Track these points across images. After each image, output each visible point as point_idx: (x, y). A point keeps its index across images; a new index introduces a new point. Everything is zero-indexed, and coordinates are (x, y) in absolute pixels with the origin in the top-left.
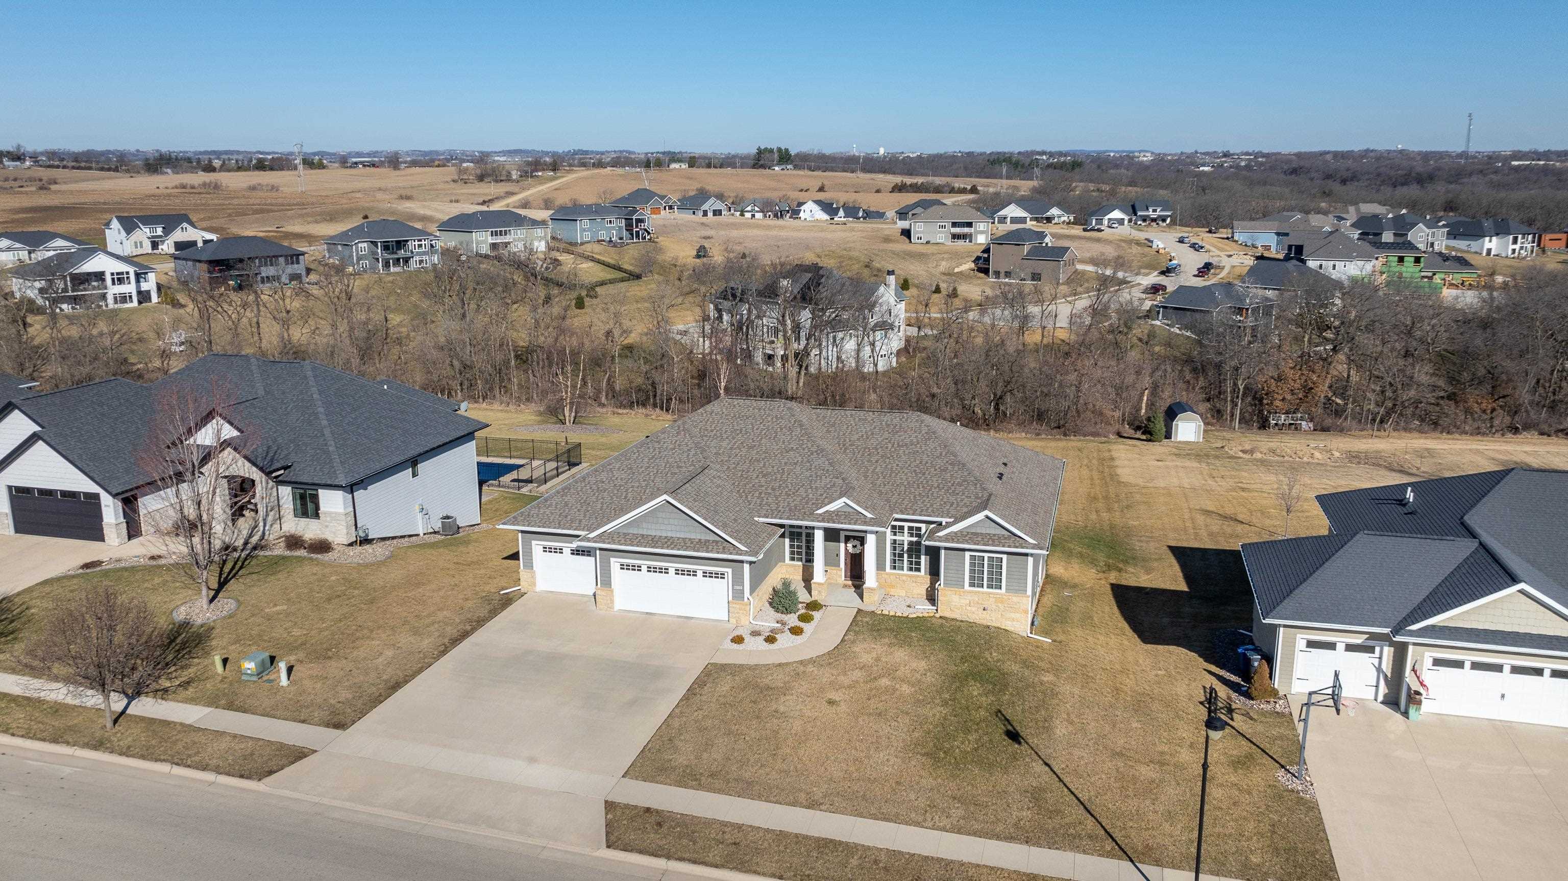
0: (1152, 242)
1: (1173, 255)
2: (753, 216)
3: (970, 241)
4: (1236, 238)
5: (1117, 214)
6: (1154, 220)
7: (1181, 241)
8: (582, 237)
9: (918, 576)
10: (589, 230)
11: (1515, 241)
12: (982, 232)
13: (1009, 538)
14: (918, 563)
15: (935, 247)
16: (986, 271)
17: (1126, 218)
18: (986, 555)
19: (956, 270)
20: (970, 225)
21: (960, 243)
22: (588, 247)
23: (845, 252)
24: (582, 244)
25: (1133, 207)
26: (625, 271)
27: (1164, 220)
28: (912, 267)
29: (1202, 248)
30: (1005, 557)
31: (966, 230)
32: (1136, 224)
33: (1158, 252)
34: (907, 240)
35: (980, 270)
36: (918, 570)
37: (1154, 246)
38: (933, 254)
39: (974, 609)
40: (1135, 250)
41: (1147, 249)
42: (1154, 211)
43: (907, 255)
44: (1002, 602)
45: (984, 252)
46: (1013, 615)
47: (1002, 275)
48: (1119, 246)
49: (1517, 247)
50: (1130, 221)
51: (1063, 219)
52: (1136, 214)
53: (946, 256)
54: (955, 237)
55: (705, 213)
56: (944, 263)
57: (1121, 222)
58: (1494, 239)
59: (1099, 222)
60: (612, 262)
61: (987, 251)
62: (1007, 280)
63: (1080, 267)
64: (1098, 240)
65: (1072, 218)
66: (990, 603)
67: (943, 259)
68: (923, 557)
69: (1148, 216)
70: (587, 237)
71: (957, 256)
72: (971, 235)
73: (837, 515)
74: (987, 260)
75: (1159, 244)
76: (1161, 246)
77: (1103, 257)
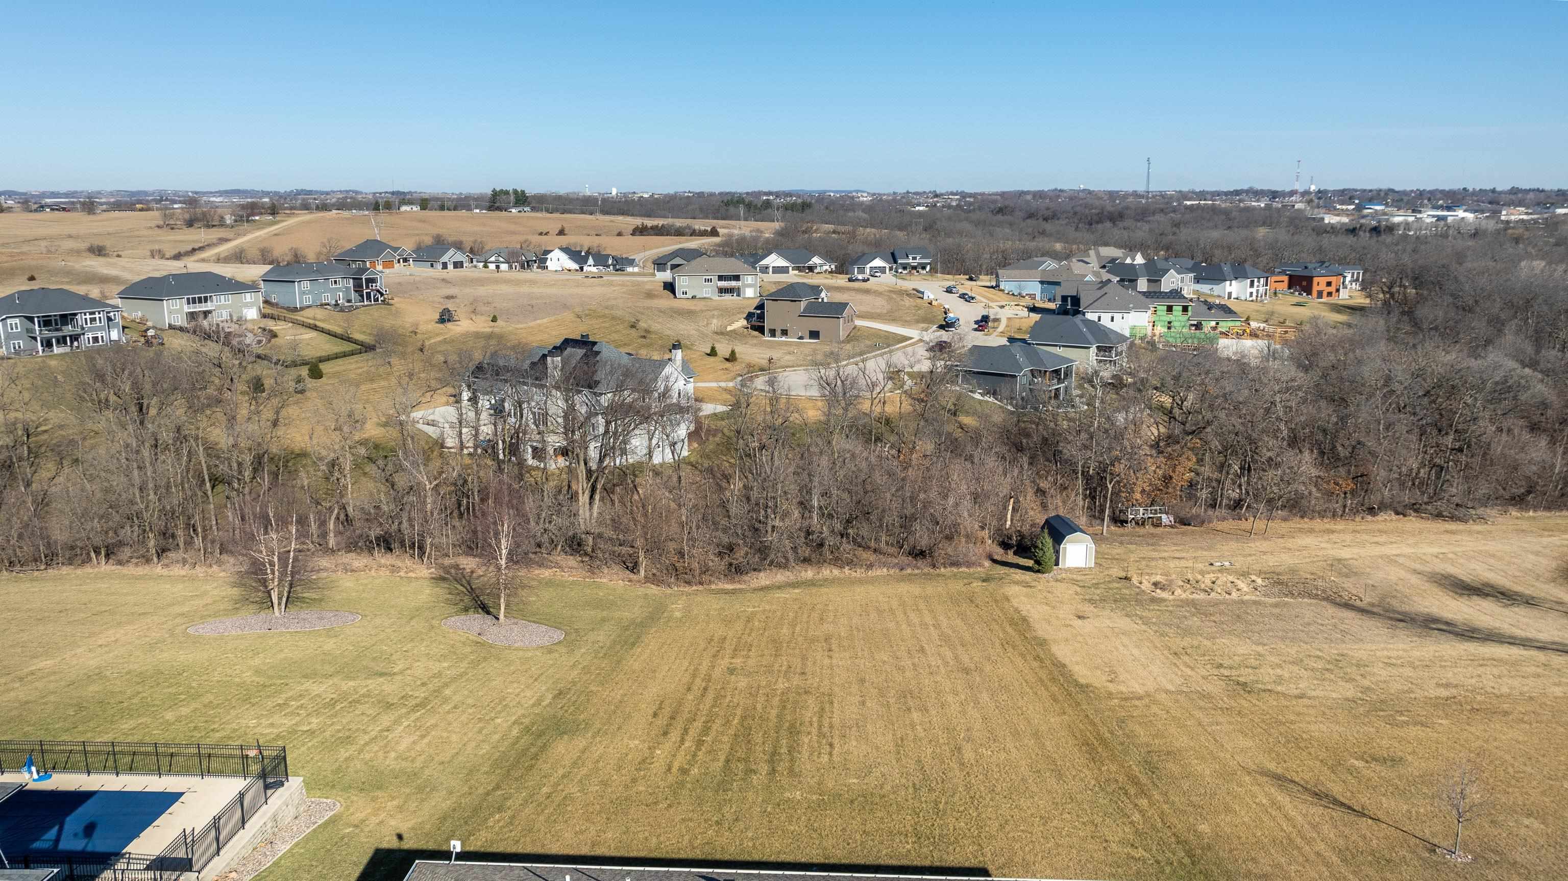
0: (923, 293)
1: (946, 307)
2: (499, 267)
4: (1002, 287)
5: (878, 262)
6: (914, 268)
7: (949, 290)
8: (301, 301)
10: (310, 292)
11: (1252, 285)
12: (750, 286)
15: (703, 303)
16: (761, 330)
17: (887, 266)
19: (729, 328)
20: (737, 278)
21: (727, 297)
22: (308, 313)
23: (607, 312)
24: (302, 309)
25: (893, 254)
26: (356, 342)
27: (924, 268)
28: (682, 326)
29: (973, 298)
31: (733, 284)
32: (897, 272)
33: (930, 303)
34: (672, 296)
35: (754, 328)
37: (925, 297)
38: (702, 311)
40: (908, 302)
41: (919, 301)
42: (914, 258)
43: (675, 312)
45: (757, 308)
47: (778, 333)
48: (891, 298)
49: (1254, 290)
50: (891, 269)
51: (825, 268)
52: (895, 262)
53: (716, 313)
54: (722, 291)
56: (715, 321)
57: (882, 270)
58: (1233, 282)
59: (861, 271)
60: (339, 331)
61: (761, 307)
62: (784, 339)
63: (859, 323)
64: (867, 292)
67: (713, 317)
69: (908, 264)
70: (308, 300)
71: (728, 313)
72: (739, 289)
74: (761, 317)
75: (929, 295)
76: (932, 297)
77: (878, 311)
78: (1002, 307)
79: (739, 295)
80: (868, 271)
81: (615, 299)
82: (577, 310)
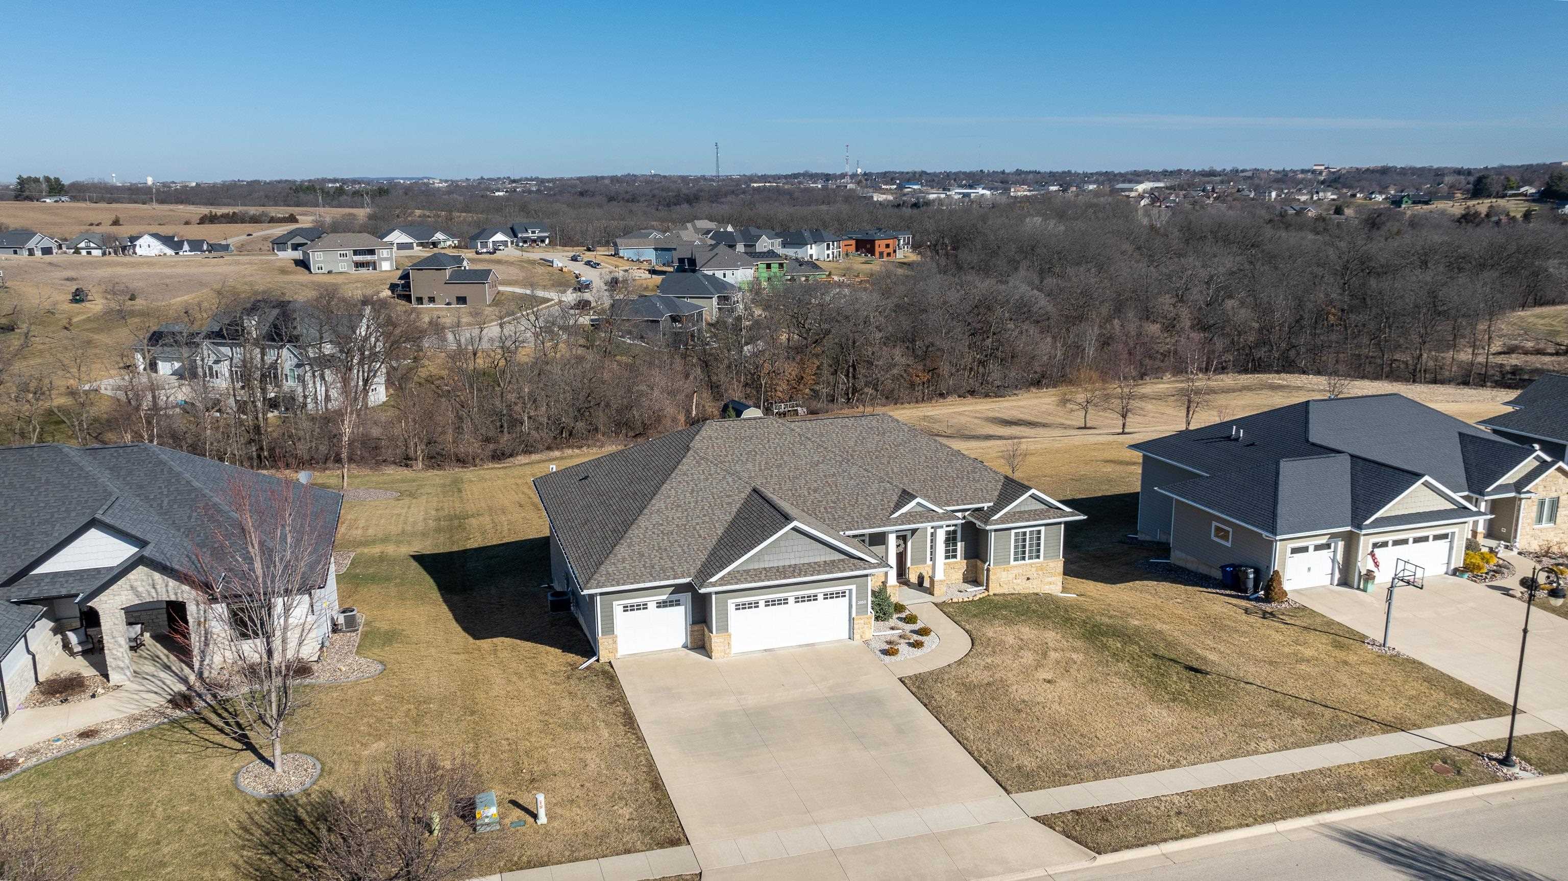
0: (552, 262)
1: (577, 272)
2: (89, 253)
3: (375, 269)
4: (621, 255)
5: (499, 237)
6: (534, 241)
7: (574, 259)
9: (957, 563)
11: (828, 248)
12: (386, 259)
13: (1047, 511)
14: (955, 551)
15: (341, 276)
16: (408, 298)
17: (509, 240)
18: (1028, 530)
19: (376, 298)
20: (372, 252)
21: (363, 271)
25: (512, 229)
27: (543, 241)
29: (598, 264)
30: (1043, 529)
31: (368, 258)
32: (518, 245)
33: (561, 270)
34: (307, 272)
35: (401, 297)
36: (955, 557)
37: (554, 265)
38: (344, 285)
39: (1019, 581)
40: (540, 270)
41: (550, 268)
42: (533, 232)
43: (317, 286)
44: (1042, 570)
45: (401, 278)
46: (1050, 579)
47: (425, 300)
48: (523, 267)
49: (830, 252)
50: (512, 243)
51: (448, 243)
52: (516, 236)
53: (359, 285)
54: (359, 265)
55: (31, 252)
56: (360, 294)
57: (505, 243)
58: (814, 245)
59: (485, 245)
61: (406, 276)
62: (431, 305)
63: (501, 288)
64: (499, 262)
65: (456, 242)
66: (1032, 573)
68: (959, 544)
69: (528, 238)
72: (374, 263)
73: (911, 516)
74: (407, 286)
75: (558, 263)
76: (560, 265)
77: (514, 278)
78: (627, 271)
80: (491, 245)
81: (252, 275)
82: (215, 287)
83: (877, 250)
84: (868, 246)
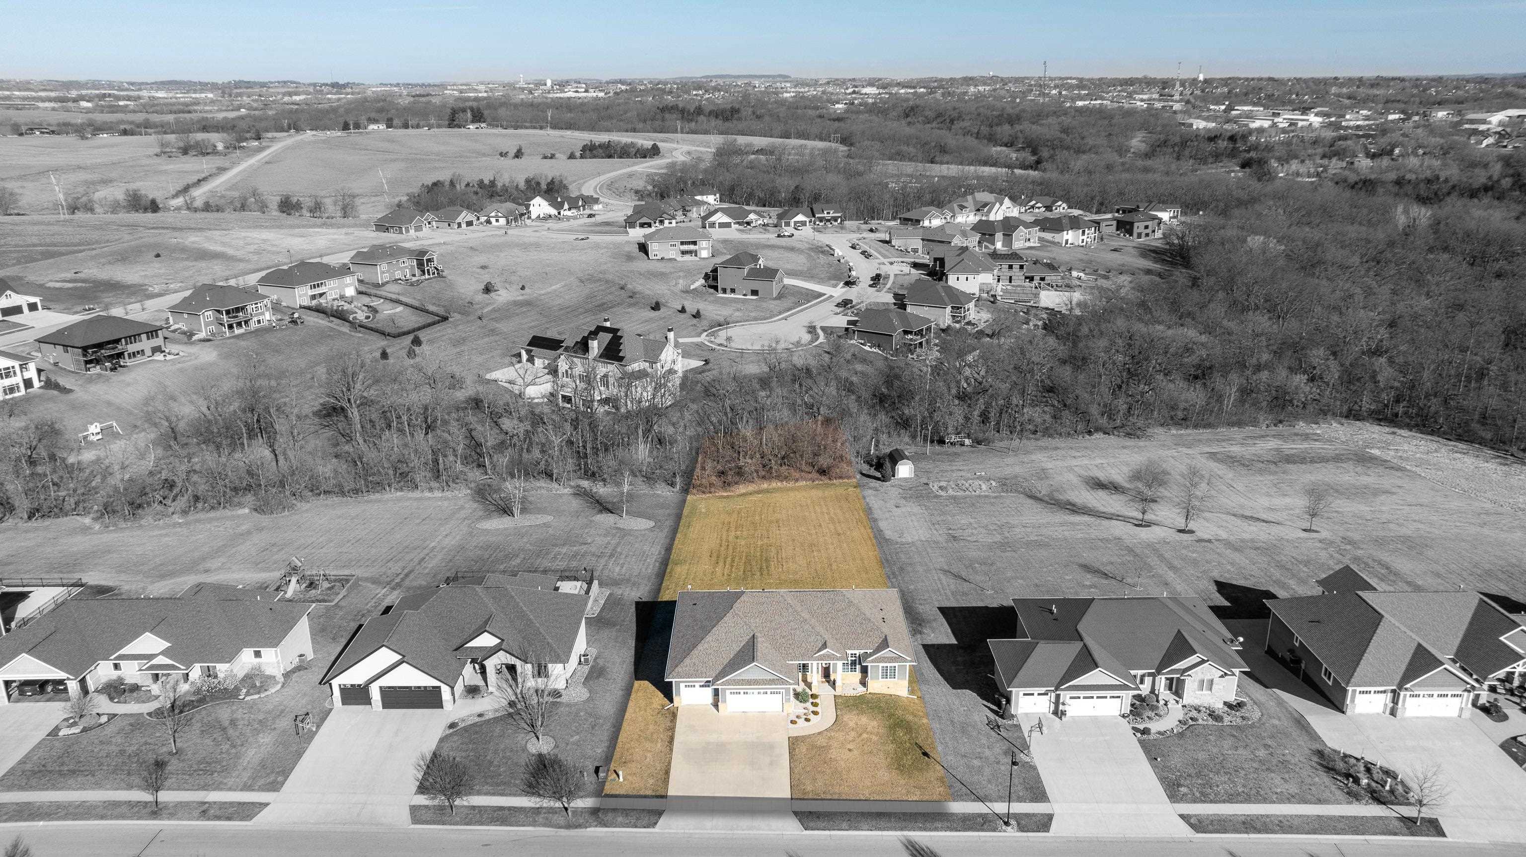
0: (832, 248)
1: (851, 264)
4: (893, 243)
5: (800, 217)
6: (828, 220)
7: (853, 247)
8: (382, 279)
10: (388, 271)
11: (1084, 232)
12: (704, 249)
15: (670, 265)
16: (715, 288)
17: (807, 220)
19: (692, 287)
20: (695, 243)
21: (687, 258)
22: (388, 288)
23: (601, 276)
24: (383, 285)
25: (812, 210)
26: (432, 313)
27: (836, 220)
28: (657, 287)
29: (870, 254)
31: (692, 247)
32: (815, 223)
33: (839, 261)
34: (647, 258)
35: (711, 287)
37: (836, 255)
38: (671, 273)
40: (822, 258)
41: (831, 258)
42: (828, 213)
43: (651, 275)
45: (712, 270)
47: (728, 291)
48: (810, 256)
49: (1085, 237)
50: (810, 222)
51: (759, 222)
52: (814, 216)
53: (681, 274)
54: (684, 253)
56: (681, 281)
57: (804, 224)
58: (1070, 232)
60: (416, 303)
61: (715, 271)
62: (732, 296)
63: (787, 281)
64: (792, 249)
65: (766, 220)
67: (679, 277)
69: (823, 217)
70: (386, 277)
71: (689, 273)
72: (696, 251)
74: (715, 279)
75: (838, 252)
76: (840, 254)
77: (800, 268)
78: (891, 263)
79: (696, 255)
80: (792, 224)
81: (606, 263)
82: (579, 275)
83: (1136, 231)
84: (1128, 227)
